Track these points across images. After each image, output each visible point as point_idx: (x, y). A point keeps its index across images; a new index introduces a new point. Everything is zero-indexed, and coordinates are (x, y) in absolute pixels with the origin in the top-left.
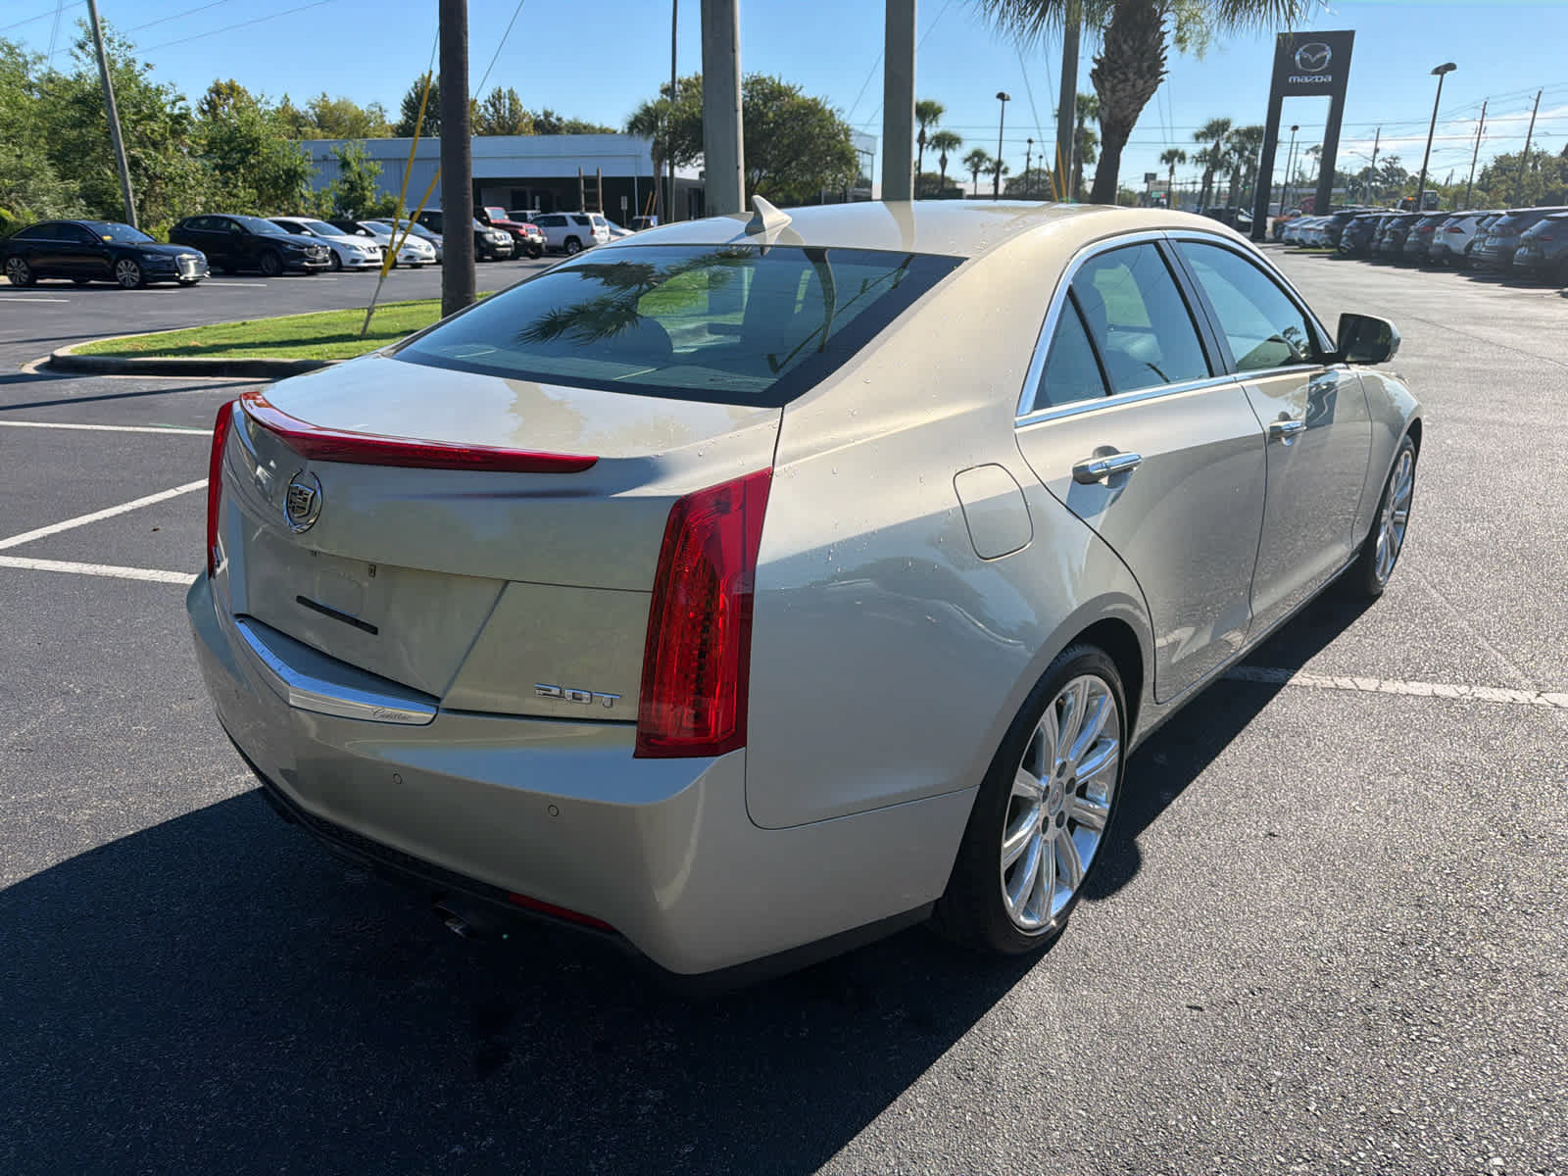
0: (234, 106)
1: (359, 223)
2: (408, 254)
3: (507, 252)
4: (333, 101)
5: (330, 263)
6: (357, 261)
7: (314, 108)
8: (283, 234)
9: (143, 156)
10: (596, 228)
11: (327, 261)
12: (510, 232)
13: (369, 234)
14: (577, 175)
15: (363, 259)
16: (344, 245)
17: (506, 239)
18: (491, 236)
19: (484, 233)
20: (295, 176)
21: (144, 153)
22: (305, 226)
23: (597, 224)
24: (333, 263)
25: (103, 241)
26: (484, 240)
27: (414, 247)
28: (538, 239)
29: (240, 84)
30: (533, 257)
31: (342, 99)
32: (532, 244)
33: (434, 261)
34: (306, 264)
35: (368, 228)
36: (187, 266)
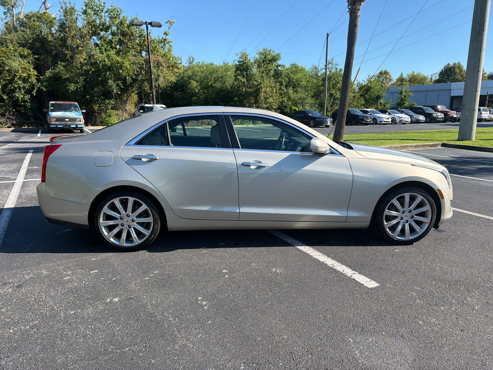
0: (385, 77)
1: (388, 111)
2: (400, 120)
3: (441, 120)
4: (416, 73)
5: (372, 122)
6: (382, 122)
7: (408, 76)
8: (361, 113)
9: (334, 93)
10: (482, 112)
11: (371, 121)
12: (443, 113)
13: (390, 114)
14: (486, 94)
15: (384, 121)
16: (379, 117)
17: (441, 116)
18: (435, 115)
19: (433, 114)
20: (379, 97)
21: (335, 92)
22: (369, 111)
23: (483, 111)
24: (373, 122)
25: (309, 115)
26: (433, 116)
27: (403, 118)
28: (455, 116)
29: (388, 71)
30: (452, 122)
31: (418, 73)
32: (452, 117)
33: (409, 122)
34: (364, 122)
35: (390, 112)
36: (328, 121)
